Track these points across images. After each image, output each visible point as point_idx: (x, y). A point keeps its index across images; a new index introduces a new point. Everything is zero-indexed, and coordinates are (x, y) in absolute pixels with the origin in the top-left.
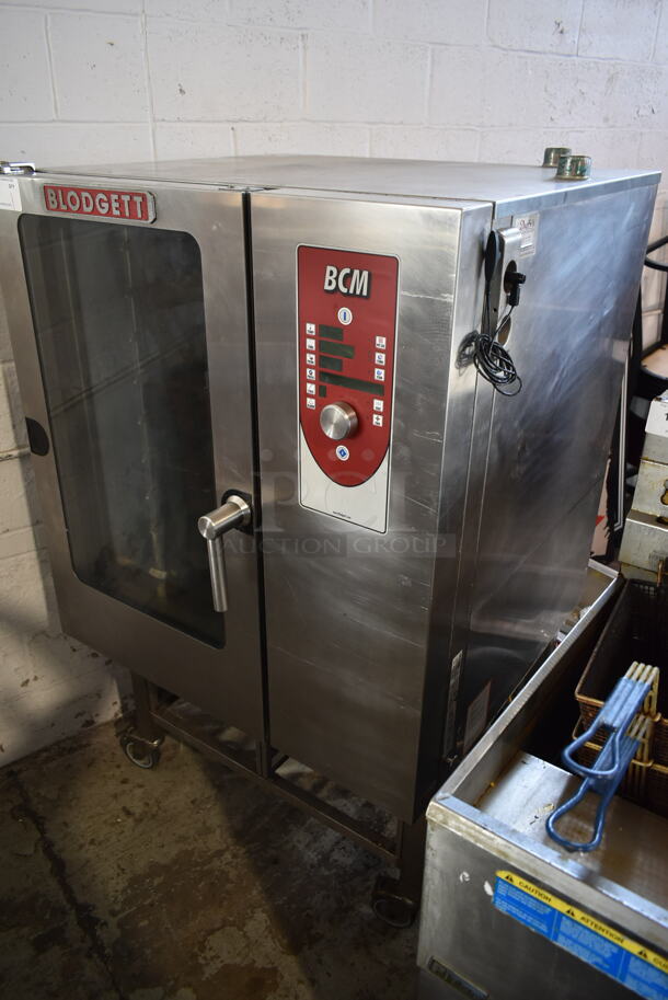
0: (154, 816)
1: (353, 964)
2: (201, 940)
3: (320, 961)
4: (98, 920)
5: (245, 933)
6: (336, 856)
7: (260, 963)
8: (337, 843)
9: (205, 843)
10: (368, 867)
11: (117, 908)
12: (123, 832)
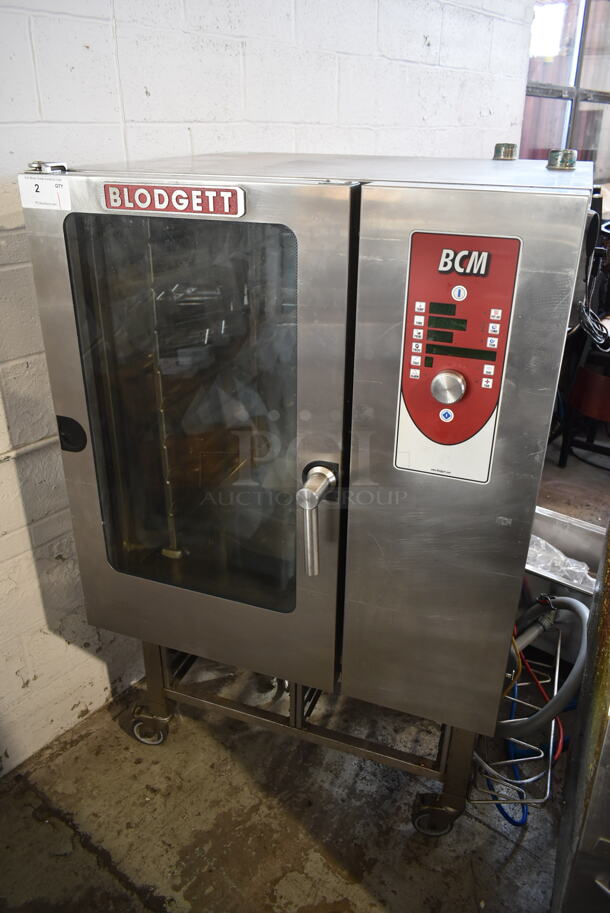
0: (180, 788)
1: (411, 878)
2: (269, 891)
3: (383, 883)
4: (163, 898)
5: (306, 874)
6: (360, 786)
7: (331, 898)
8: (357, 775)
9: (238, 802)
10: (391, 790)
11: (178, 881)
12: (155, 810)
